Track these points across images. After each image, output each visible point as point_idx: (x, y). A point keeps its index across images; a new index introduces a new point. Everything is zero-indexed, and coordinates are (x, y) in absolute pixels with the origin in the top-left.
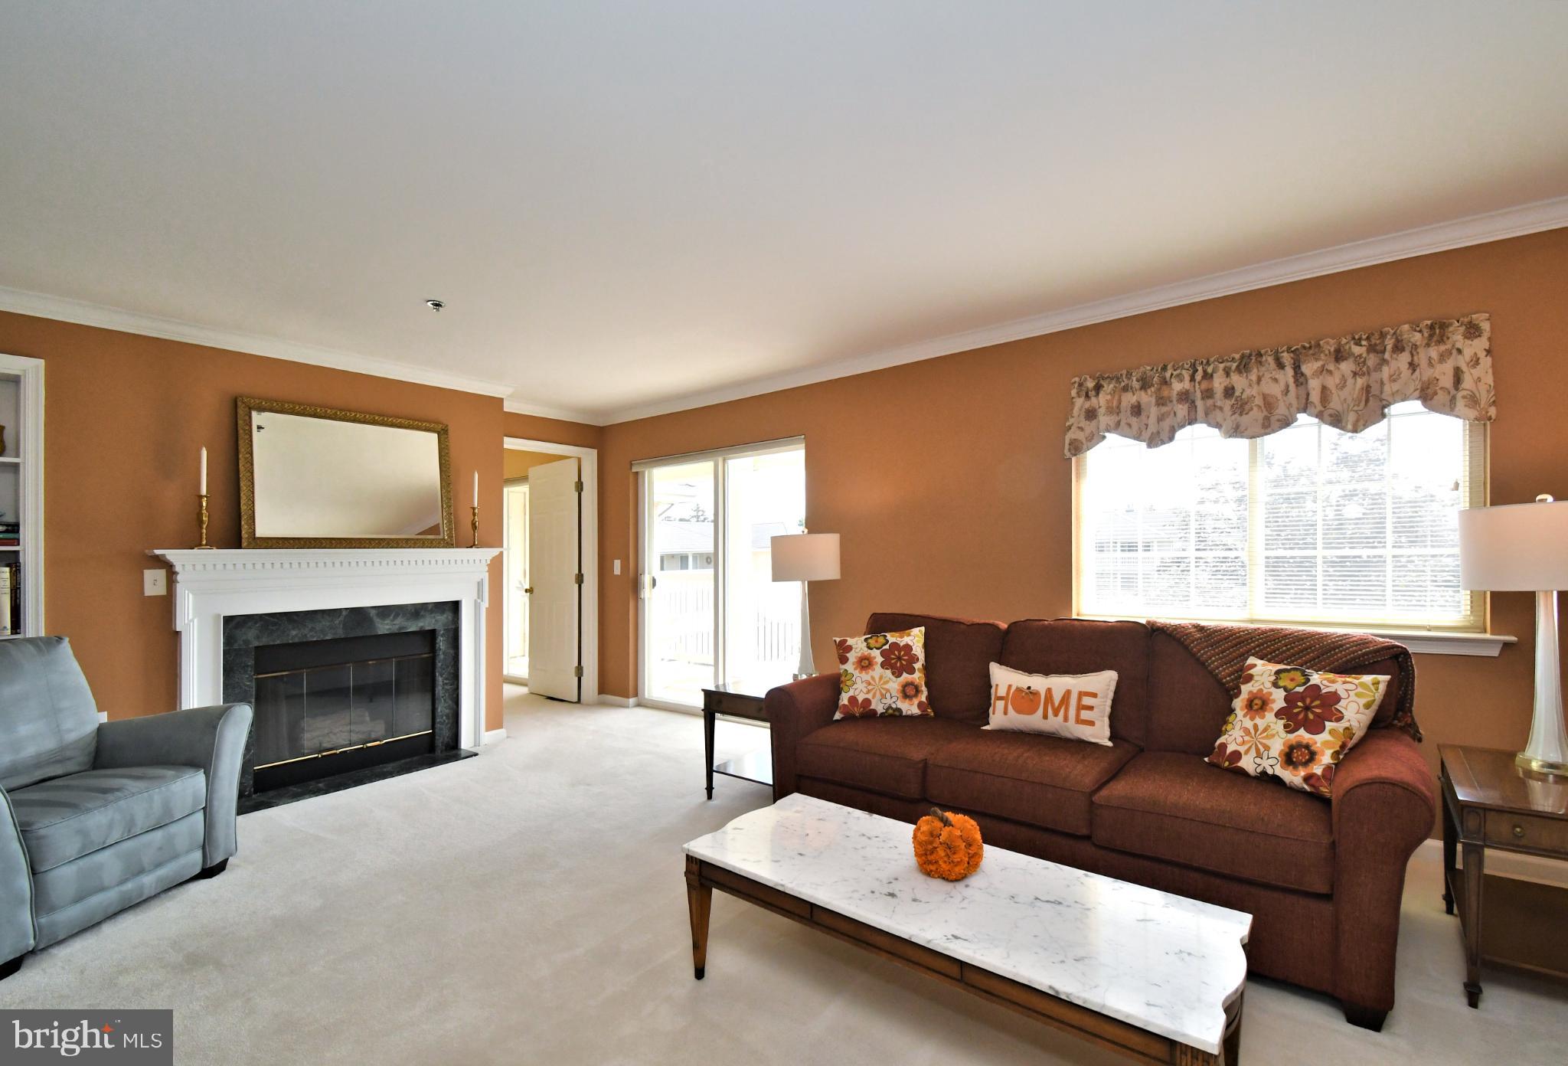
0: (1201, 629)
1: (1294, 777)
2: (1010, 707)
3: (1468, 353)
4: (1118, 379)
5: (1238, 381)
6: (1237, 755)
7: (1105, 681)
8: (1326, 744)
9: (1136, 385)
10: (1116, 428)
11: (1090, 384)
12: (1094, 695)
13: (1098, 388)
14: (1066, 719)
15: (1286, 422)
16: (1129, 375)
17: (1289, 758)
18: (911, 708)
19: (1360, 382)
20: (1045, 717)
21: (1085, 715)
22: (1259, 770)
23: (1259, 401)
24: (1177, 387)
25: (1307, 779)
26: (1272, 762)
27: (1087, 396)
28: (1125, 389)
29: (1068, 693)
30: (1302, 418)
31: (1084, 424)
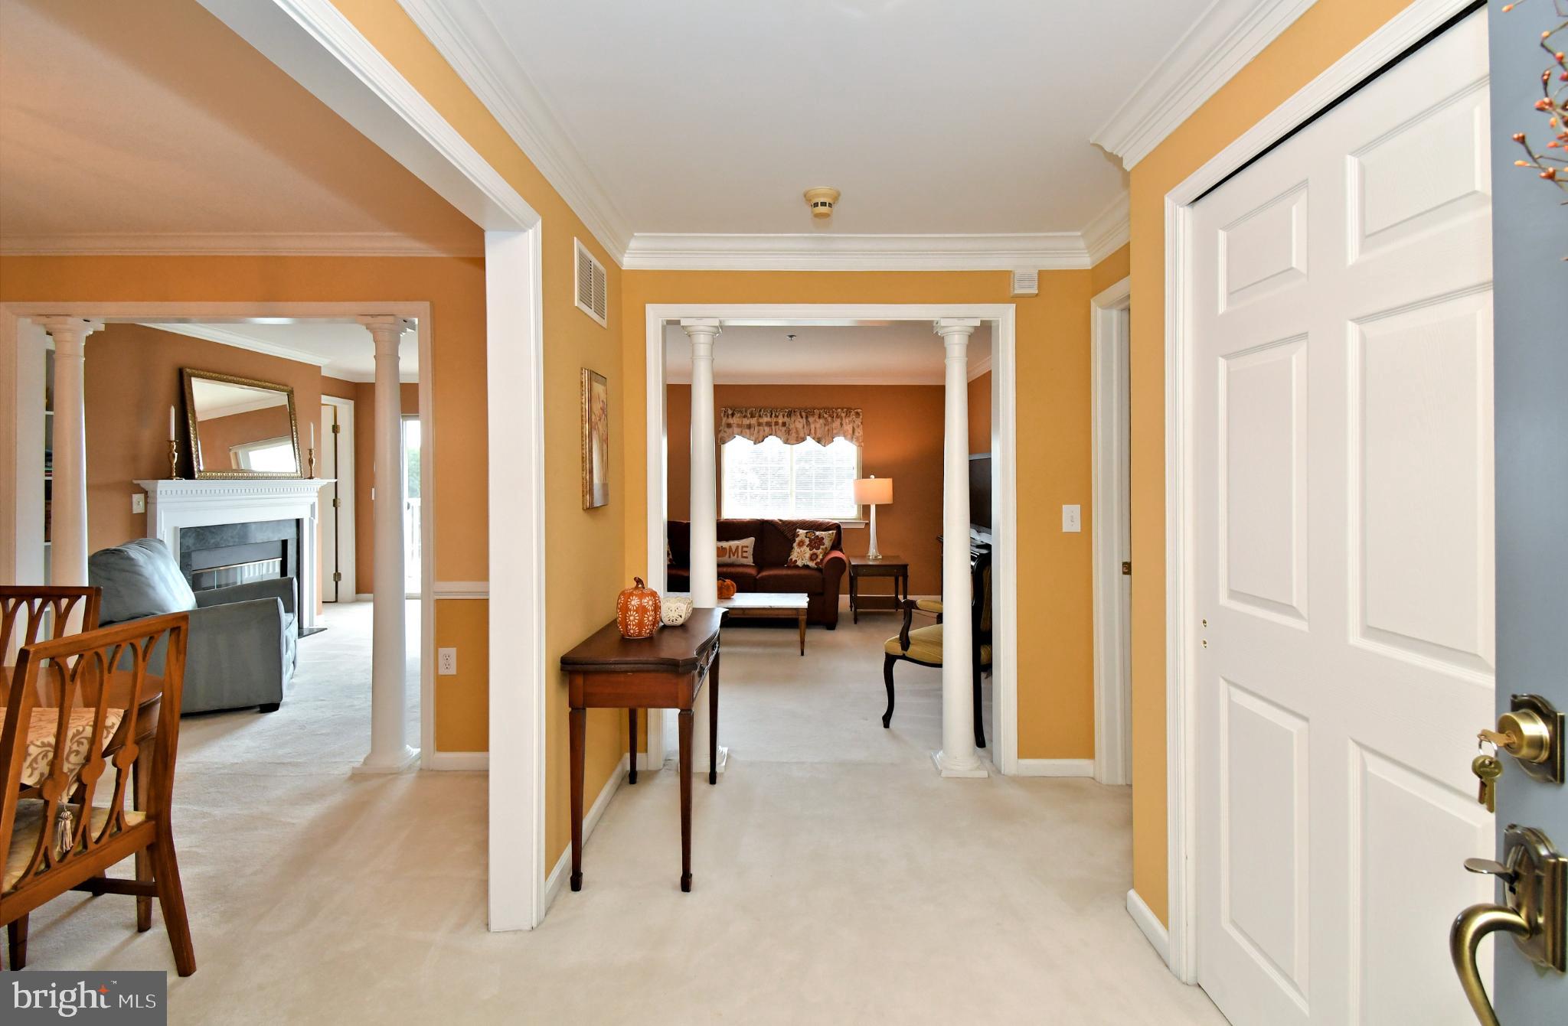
0: (781, 520)
1: (812, 564)
3: (856, 422)
4: (742, 412)
5: (786, 419)
6: (796, 561)
7: (749, 542)
8: (821, 553)
9: (749, 416)
10: (740, 434)
11: (730, 412)
12: (747, 547)
13: (733, 415)
14: (738, 557)
15: (803, 439)
16: (746, 411)
17: (811, 559)
19: (827, 428)
20: (730, 557)
21: (745, 555)
22: (802, 563)
23: (794, 431)
24: (765, 420)
25: (816, 564)
26: (806, 560)
27: (728, 417)
28: (745, 417)
29: (738, 547)
30: (808, 437)
31: (726, 429)
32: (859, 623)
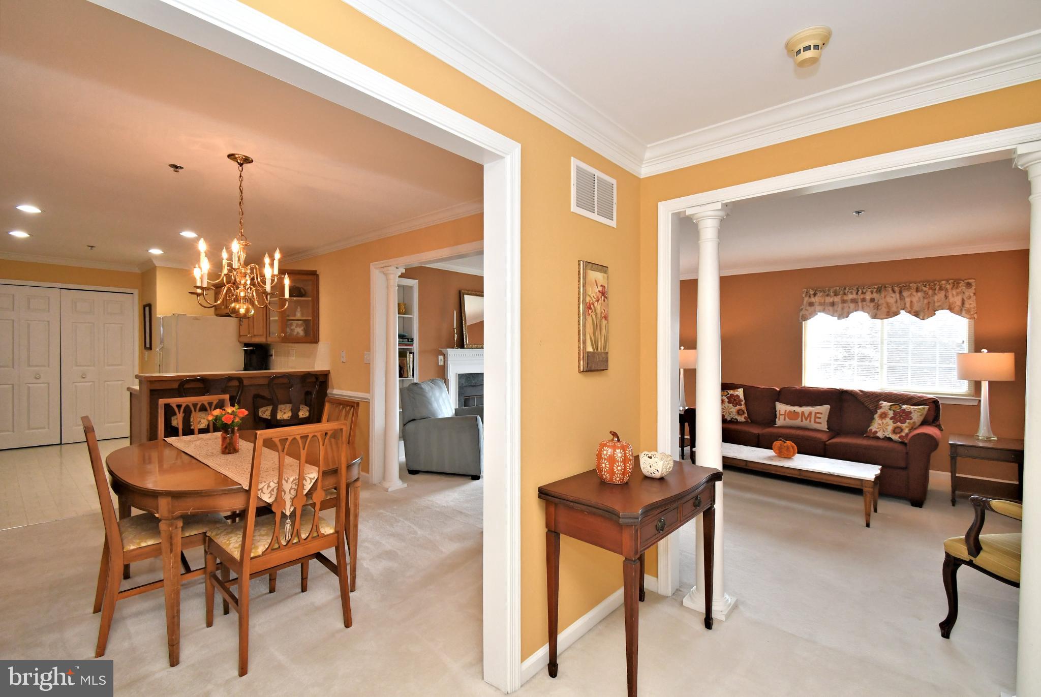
0: (862, 391)
1: (895, 437)
2: (786, 417)
3: (967, 294)
4: (824, 292)
5: (875, 295)
6: (876, 432)
7: (825, 409)
8: (906, 427)
9: (832, 294)
10: (823, 311)
11: (812, 292)
12: (821, 414)
13: (815, 295)
14: (810, 421)
15: (896, 314)
16: (829, 290)
17: (894, 431)
18: (741, 419)
19: (926, 301)
20: (802, 421)
21: (818, 420)
22: (884, 436)
23: (885, 305)
24: (850, 297)
25: (900, 437)
26: (888, 433)
27: (810, 296)
28: (828, 295)
29: (810, 413)
30: (902, 312)
31: (808, 308)
32: (957, 506)
